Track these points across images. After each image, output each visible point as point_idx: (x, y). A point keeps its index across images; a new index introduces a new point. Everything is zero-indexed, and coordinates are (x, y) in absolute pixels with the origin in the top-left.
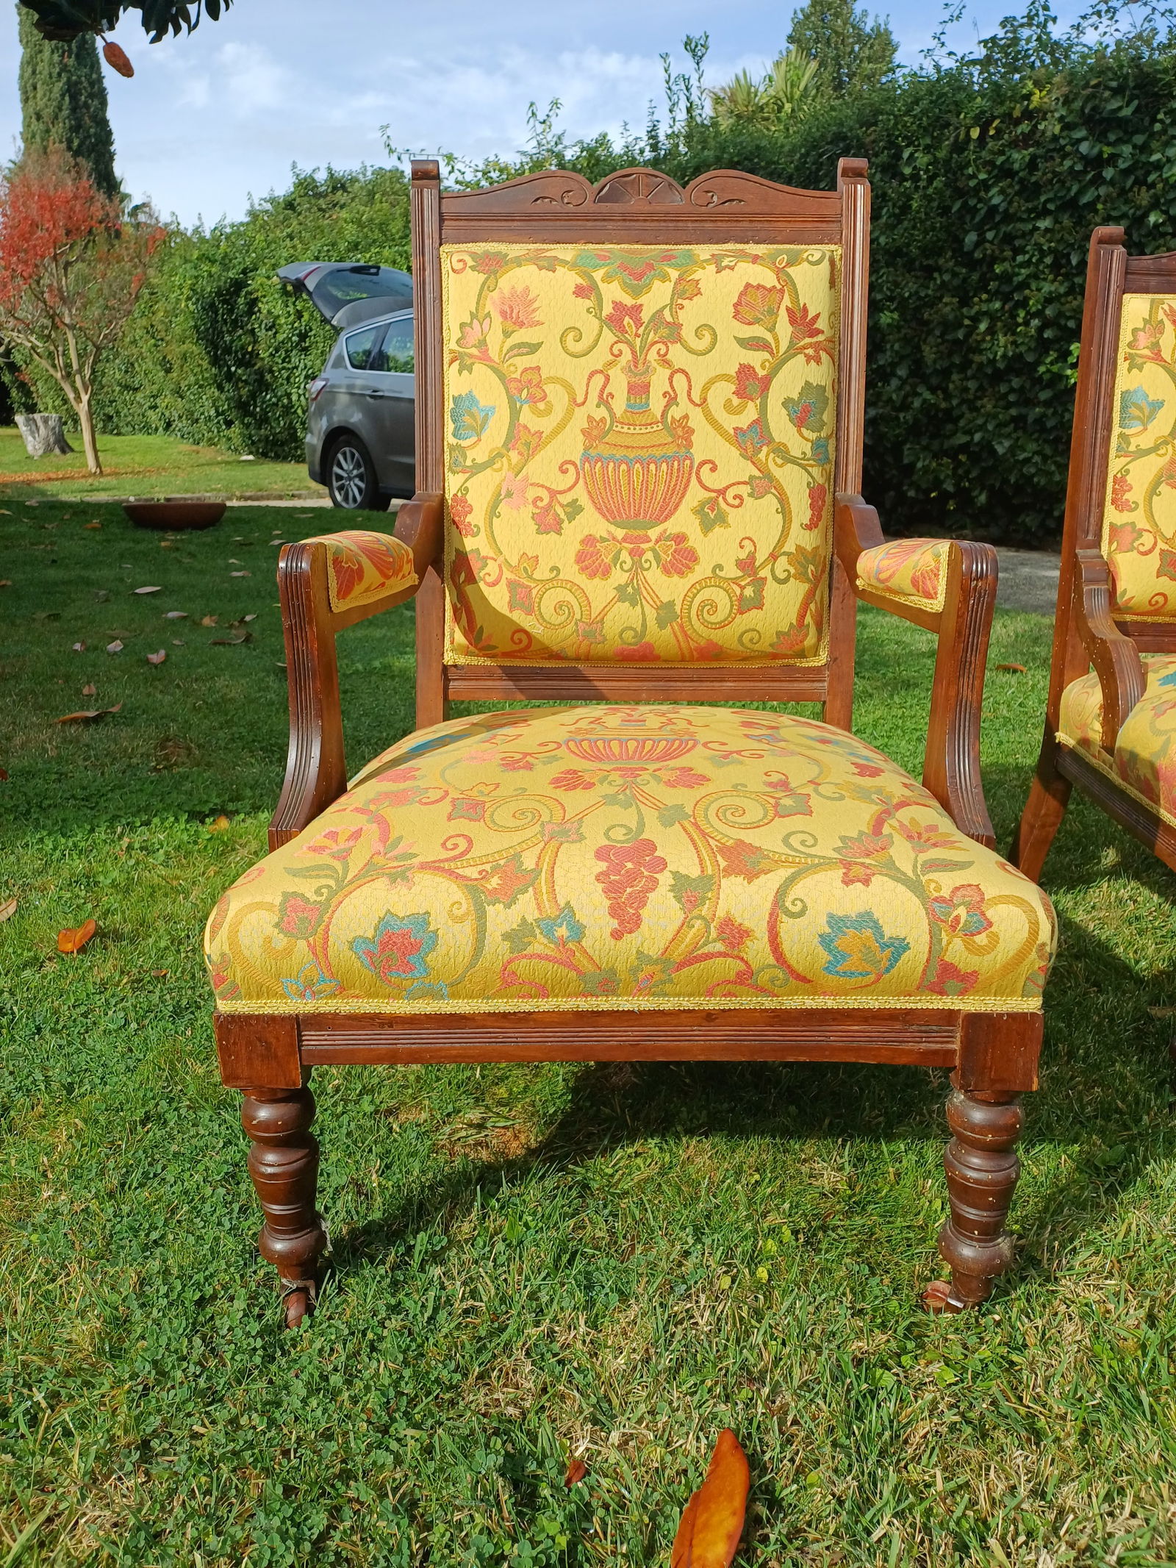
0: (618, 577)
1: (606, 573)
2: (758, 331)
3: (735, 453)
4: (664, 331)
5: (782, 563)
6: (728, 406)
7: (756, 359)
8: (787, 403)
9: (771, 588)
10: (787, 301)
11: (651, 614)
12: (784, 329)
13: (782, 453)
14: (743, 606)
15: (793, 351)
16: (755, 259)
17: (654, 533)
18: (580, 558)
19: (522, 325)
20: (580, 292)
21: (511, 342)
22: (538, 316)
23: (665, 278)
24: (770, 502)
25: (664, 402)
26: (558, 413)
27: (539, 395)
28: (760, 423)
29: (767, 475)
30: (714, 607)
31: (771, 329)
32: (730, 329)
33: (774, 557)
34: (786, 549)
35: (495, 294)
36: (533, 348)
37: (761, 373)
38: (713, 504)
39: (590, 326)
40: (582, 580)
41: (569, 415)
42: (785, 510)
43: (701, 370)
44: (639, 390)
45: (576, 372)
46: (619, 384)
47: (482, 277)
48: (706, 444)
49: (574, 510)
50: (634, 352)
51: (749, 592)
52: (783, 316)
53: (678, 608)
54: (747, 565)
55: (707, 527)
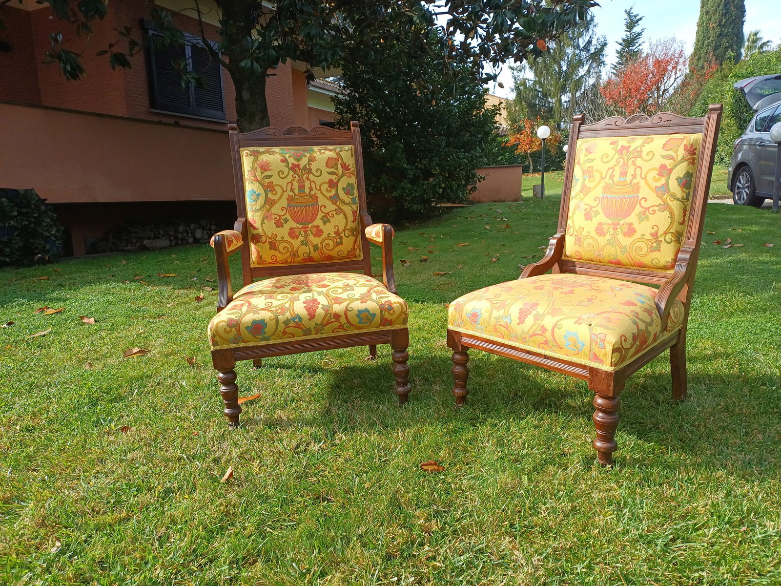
0: (301, 238)
1: (297, 237)
2: (333, 170)
3: (330, 203)
4: (307, 171)
5: (347, 232)
6: (327, 190)
7: (333, 177)
8: (343, 189)
9: (344, 239)
10: (340, 162)
11: (311, 248)
12: (340, 169)
13: (343, 202)
14: (338, 244)
15: (343, 175)
16: (330, 150)
17: (310, 226)
18: (289, 234)
19: (266, 171)
20: (282, 161)
21: (263, 175)
22: (270, 168)
23: (306, 156)
24: (342, 215)
25: (309, 190)
26: (279, 194)
27: (273, 189)
28: (337, 194)
29: (340, 208)
30: (329, 245)
31: (337, 169)
32: (325, 170)
33: (344, 230)
34: (347, 228)
35: (258, 162)
36: (270, 177)
37: (335, 181)
38: (326, 217)
39: (286, 170)
40: (290, 240)
41: (282, 194)
42: (346, 217)
43: (319, 181)
44: (302, 187)
45: (283, 183)
46: (296, 186)
47: (253, 157)
48: (322, 201)
49: (286, 221)
50: (299, 177)
51: (338, 240)
52: (339, 166)
53: (319, 246)
54: (337, 233)
55: (325, 223)
